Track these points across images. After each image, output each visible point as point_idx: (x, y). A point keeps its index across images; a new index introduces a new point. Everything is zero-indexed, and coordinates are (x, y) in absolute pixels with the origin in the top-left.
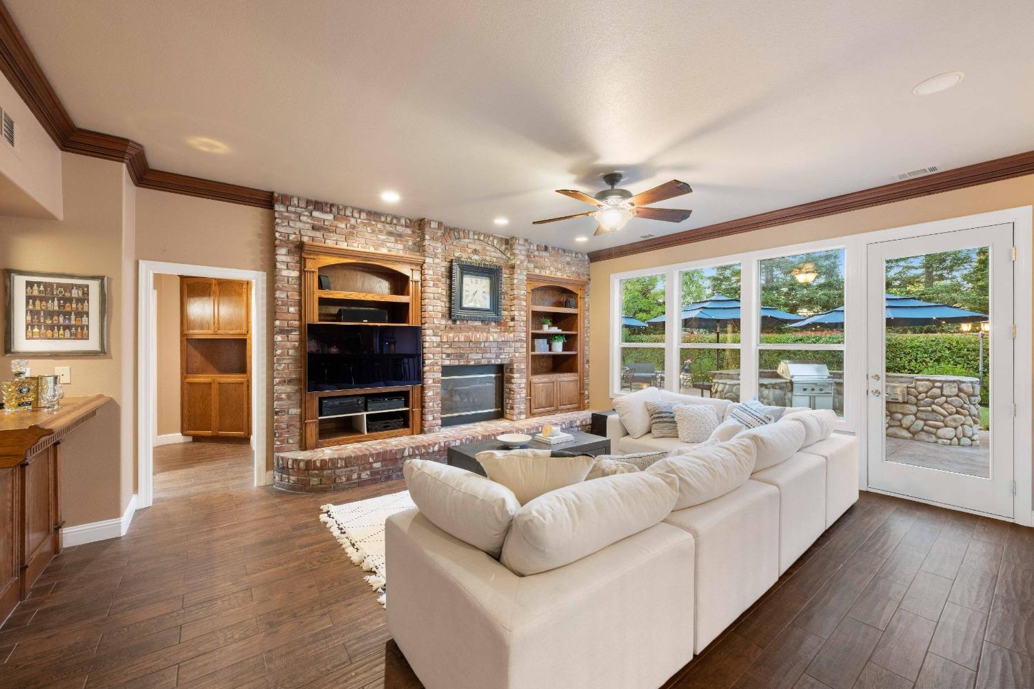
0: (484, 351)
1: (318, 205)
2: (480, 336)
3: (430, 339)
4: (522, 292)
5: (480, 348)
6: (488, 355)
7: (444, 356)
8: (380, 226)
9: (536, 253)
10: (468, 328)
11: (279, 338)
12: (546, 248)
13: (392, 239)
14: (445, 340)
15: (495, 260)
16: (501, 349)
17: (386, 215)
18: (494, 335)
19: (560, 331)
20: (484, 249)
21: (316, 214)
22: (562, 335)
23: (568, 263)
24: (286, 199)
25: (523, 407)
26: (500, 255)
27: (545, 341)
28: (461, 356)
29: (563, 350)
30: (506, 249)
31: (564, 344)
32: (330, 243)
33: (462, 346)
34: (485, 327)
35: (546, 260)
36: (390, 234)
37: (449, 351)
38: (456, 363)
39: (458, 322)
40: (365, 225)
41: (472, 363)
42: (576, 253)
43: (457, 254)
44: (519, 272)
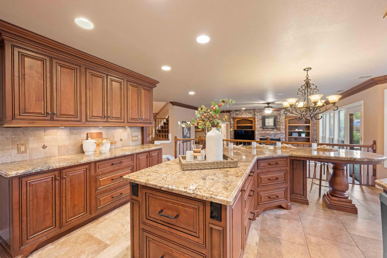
0: (270, 136)
1: (236, 111)
2: (268, 132)
3: (257, 133)
4: (283, 121)
6: (271, 137)
8: (247, 112)
11: (231, 132)
13: (249, 114)
14: (260, 133)
15: (275, 114)
16: (275, 135)
17: (248, 110)
18: (275, 131)
21: (236, 112)
22: (304, 132)
24: (232, 111)
27: (297, 133)
28: (264, 136)
29: (305, 136)
31: (306, 134)
32: (238, 117)
33: (264, 134)
34: (272, 130)
36: (249, 113)
37: (261, 135)
38: (263, 138)
39: (265, 129)
40: (244, 112)
43: (264, 114)
44: (282, 116)
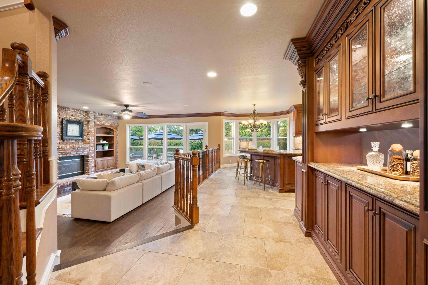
2: (75, 146)
4: (93, 130)
5: (76, 150)
6: (79, 152)
7: (60, 154)
9: (98, 116)
10: (69, 143)
12: (102, 115)
14: (60, 148)
15: (81, 118)
16: (84, 150)
18: (81, 145)
19: (107, 143)
20: (76, 115)
22: (108, 144)
23: (110, 120)
25: (93, 169)
26: (83, 117)
27: (101, 146)
28: (68, 153)
29: (108, 149)
30: (85, 115)
31: (108, 147)
33: (68, 150)
34: (77, 142)
35: (102, 118)
37: (62, 152)
38: (65, 156)
39: (65, 141)
41: (72, 155)
42: (113, 116)
43: (65, 116)
44: (91, 123)
